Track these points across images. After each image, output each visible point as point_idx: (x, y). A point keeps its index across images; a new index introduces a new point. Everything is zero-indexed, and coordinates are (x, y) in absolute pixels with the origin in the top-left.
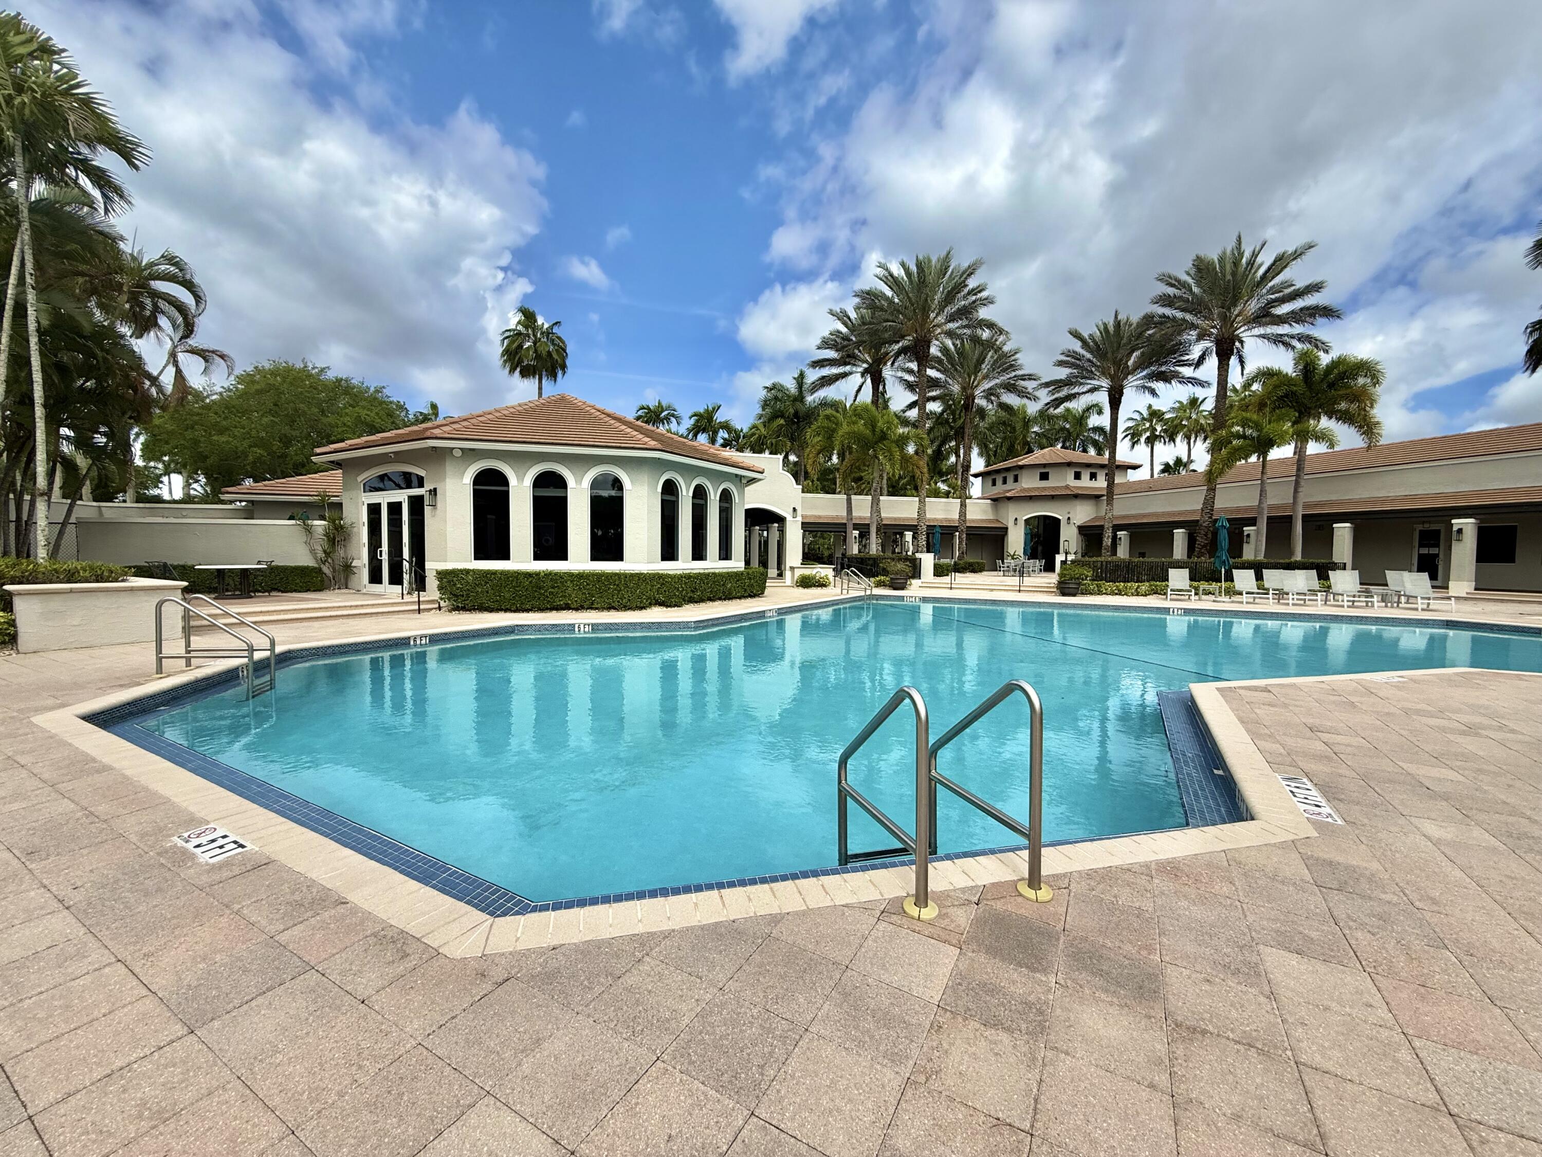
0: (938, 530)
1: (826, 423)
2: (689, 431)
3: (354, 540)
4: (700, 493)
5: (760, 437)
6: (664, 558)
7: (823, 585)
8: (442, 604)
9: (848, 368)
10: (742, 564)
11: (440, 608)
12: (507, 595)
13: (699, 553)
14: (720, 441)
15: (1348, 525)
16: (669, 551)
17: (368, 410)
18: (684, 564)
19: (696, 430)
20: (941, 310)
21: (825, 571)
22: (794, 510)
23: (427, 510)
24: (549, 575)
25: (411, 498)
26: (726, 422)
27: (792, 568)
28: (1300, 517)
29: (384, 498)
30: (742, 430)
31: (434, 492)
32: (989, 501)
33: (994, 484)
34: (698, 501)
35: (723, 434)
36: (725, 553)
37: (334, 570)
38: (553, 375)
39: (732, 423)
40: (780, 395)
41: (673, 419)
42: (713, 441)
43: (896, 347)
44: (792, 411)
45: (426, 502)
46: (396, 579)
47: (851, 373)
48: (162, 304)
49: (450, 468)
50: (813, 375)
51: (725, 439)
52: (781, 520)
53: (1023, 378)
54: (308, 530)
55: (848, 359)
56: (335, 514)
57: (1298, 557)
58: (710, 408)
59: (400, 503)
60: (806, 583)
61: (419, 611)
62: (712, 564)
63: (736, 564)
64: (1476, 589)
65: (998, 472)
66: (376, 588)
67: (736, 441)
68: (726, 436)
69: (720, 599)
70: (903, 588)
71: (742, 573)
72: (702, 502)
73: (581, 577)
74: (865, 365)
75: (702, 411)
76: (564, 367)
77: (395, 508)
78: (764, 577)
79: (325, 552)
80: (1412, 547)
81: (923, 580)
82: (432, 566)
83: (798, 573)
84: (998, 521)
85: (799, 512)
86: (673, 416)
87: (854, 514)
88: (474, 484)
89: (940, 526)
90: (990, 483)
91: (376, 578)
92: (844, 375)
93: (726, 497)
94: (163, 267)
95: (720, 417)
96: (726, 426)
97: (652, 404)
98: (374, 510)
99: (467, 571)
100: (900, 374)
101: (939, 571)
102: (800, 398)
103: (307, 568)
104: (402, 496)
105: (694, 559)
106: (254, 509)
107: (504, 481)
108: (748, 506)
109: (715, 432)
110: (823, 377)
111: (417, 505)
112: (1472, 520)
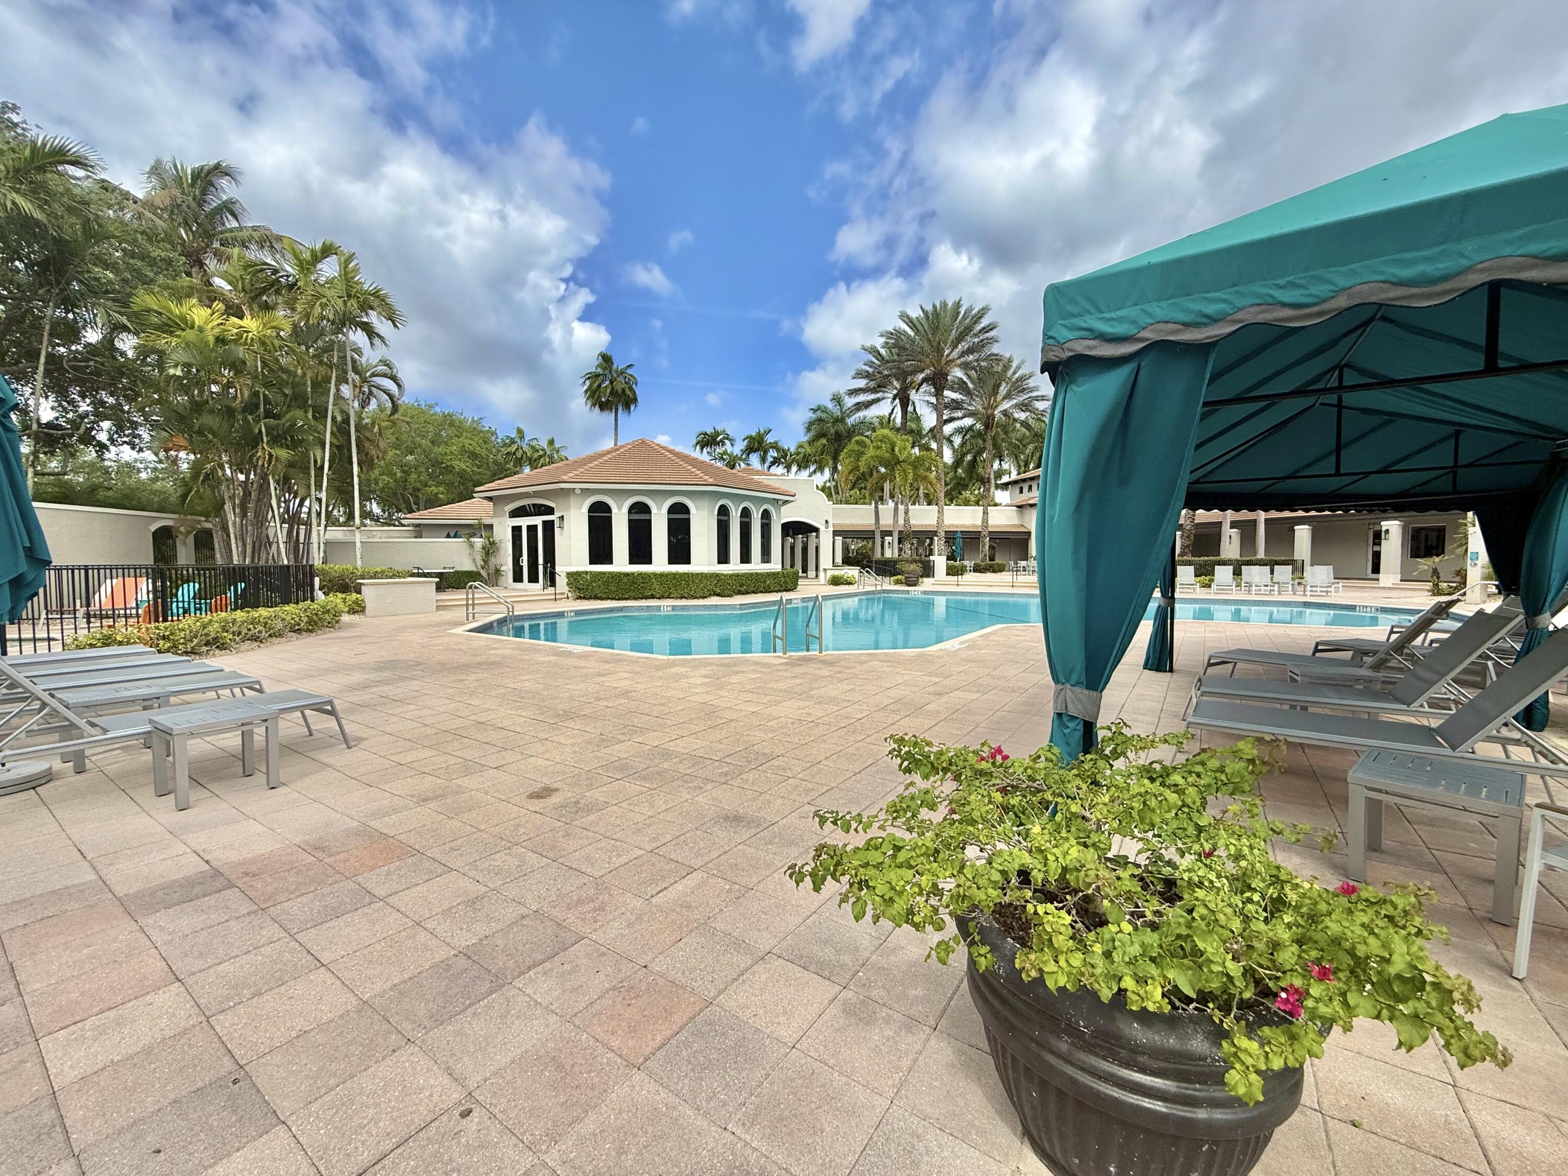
0: (959, 535)
1: (857, 448)
2: (743, 452)
3: (502, 551)
4: (746, 513)
5: (805, 455)
6: (720, 562)
7: (850, 583)
8: (570, 595)
9: (879, 395)
10: (780, 566)
11: (568, 598)
12: (613, 589)
13: (746, 558)
14: (770, 459)
15: (1306, 527)
16: (723, 558)
17: (471, 439)
18: (735, 566)
19: (750, 450)
20: (956, 346)
21: (852, 572)
22: (827, 522)
23: (557, 531)
24: (640, 574)
25: (544, 523)
26: (776, 443)
27: (825, 570)
28: (1263, 520)
29: (524, 522)
30: (789, 450)
31: (562, 518)
32: (1015, 508)
33: (1021, 492)
34: (744, 519)
35: (773, 453)
36: (766, 556)
37: (488, 575)
38: (627, 407)
39: (780, 444)
40: (824, 416)
41: (727, 442)
42: (763, 460)
43: (921, 376)
44: (832, 431)
45: (556, 526)
46: (533, 579)
47: (883, 399)
48: (374, 390)
49: (573, 501)
50: (850, 402)
51: (774, 458)
52: (816, 530)
53: (1037, 399)
54: (471, 545)
55: (880, 387)
56: (488, 534)
57: (1261, 555)
58: (762, 432)
59: (536, 526)
60: (836, 581)
61: (556, 599)
62: (756, 566)
63: (775, 566)
64: (1402, 580)
65: (1024, 480)
66: (518, 585)
67: (784, 459)
68: (775, 455)
69: (761, 592)
70: (915, 585)
71: (778, 573)
72: (747, 520)
73: (662, 575)
74: (895, 392)
75: (754, 434)
76: (635, 400)
77: (532, 529)
78: (796, 578)
79: (484, 560)
80: (1368, 545)
81: (936, 578)
82: (561, 569)
83: (830, 574)
84: (1022, 525)
85: (830, 524)
86: (727, 439)
87: (881, 522)
88: (589, 511)
89: (961, 532)
90: (1018, 491)
91: (518, 578)
92: (877, 401)
93: (766, 515)
94: (379, 368)
95: (770, 439)
96: (775, 446)
97: (710, 431)
98: (517, 530)
99: (586, 573)
100: (927, 398)
101: (951, 571)
102: (841, 420)
103: (472, 572)
104: (538, 521)
105: (742, 562)
106: (419, 530)
107: (608, 509)
108: (783, 521)
109: (766, 452)
110: (858, 403)
111: (549, 527)
112: (1397, 522)
